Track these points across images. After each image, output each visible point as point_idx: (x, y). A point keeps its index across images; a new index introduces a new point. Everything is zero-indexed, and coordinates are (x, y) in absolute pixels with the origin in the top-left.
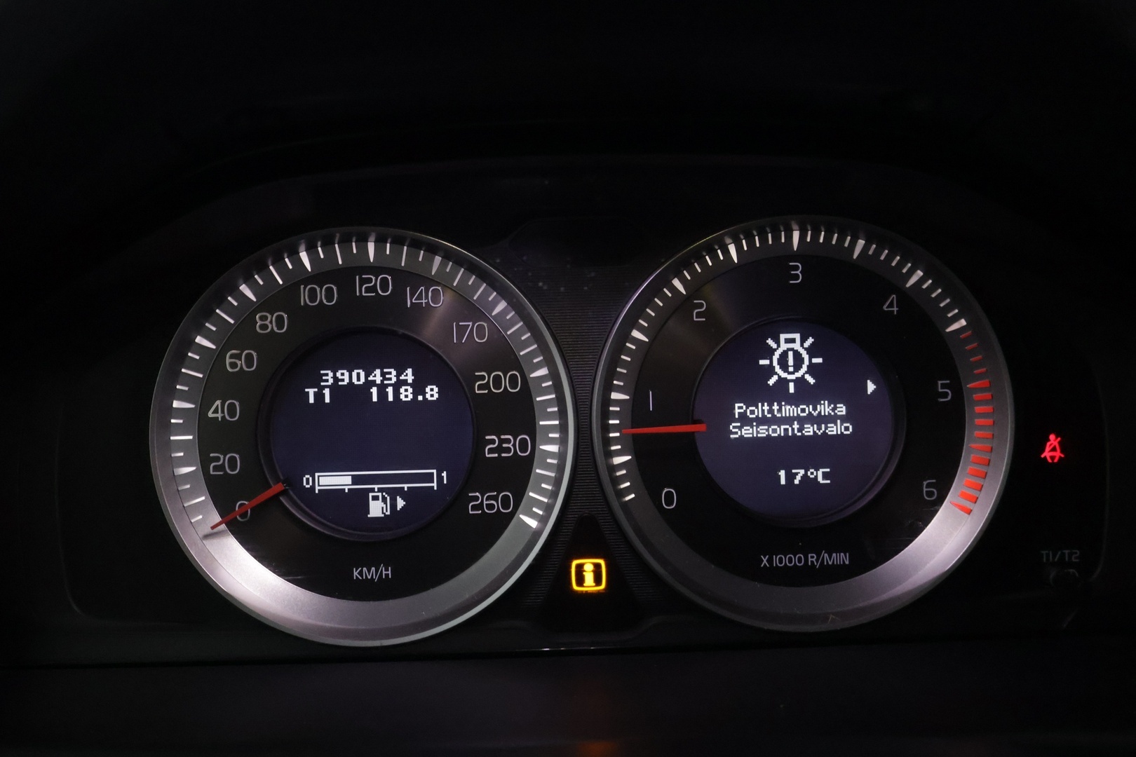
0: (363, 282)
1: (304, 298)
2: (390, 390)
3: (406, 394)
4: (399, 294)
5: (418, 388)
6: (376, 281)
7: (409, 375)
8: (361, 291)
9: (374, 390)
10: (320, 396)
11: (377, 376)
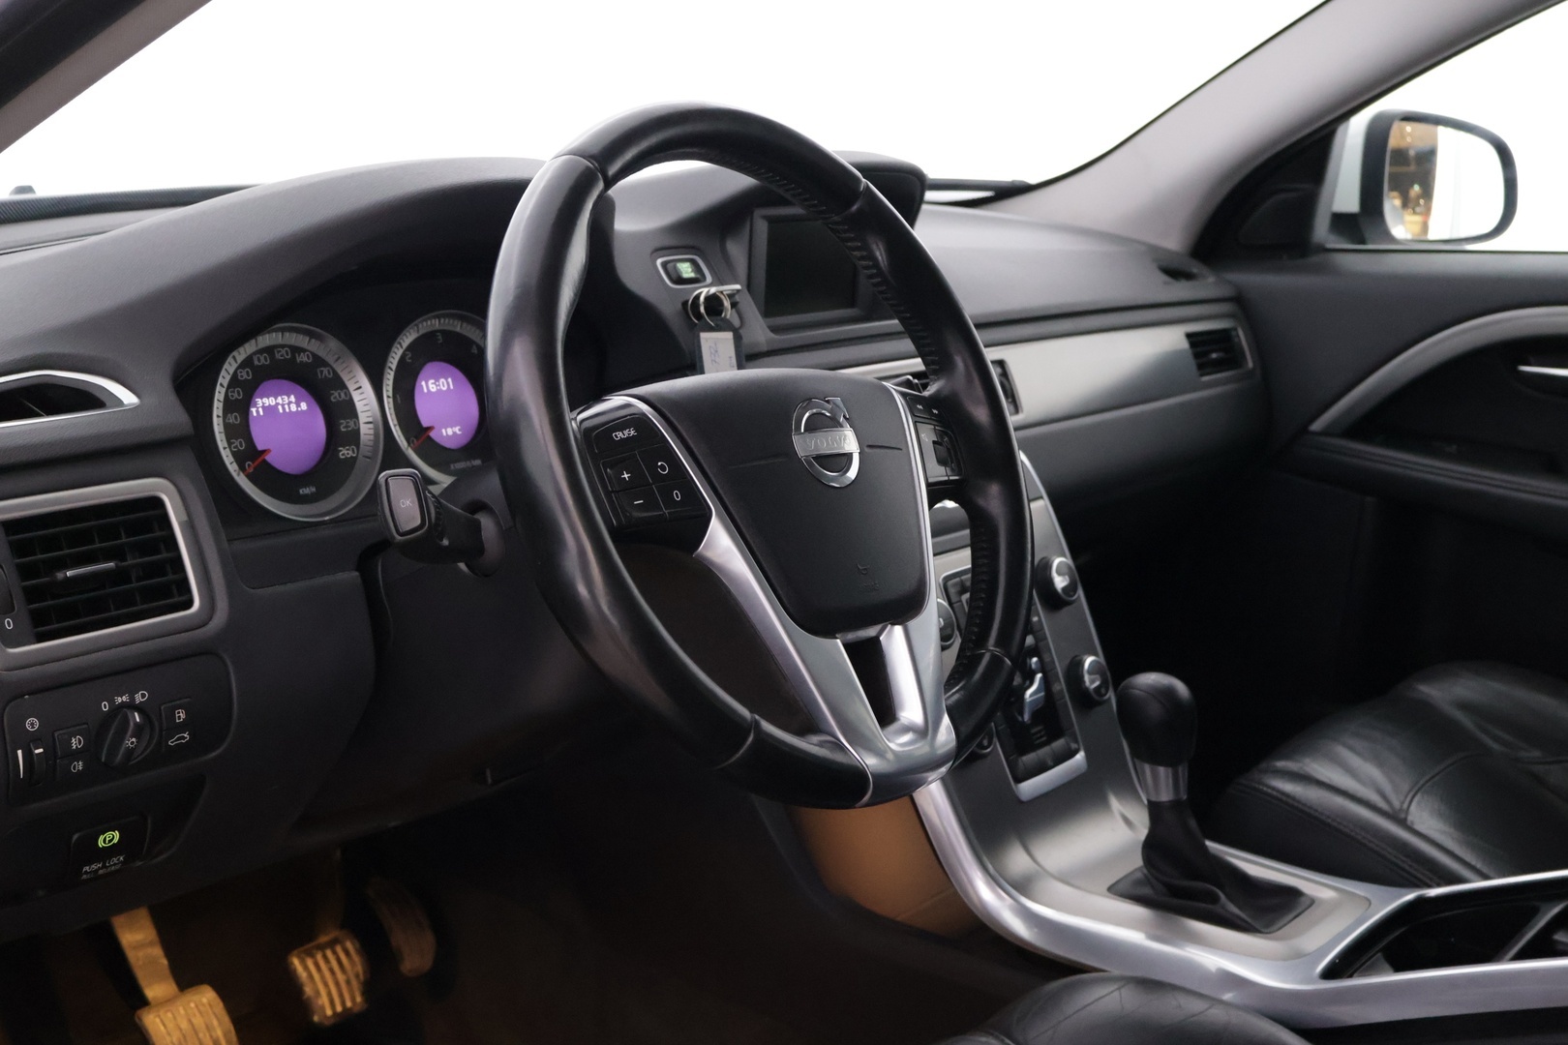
0: (279, 352)
1: (256, 363)
2: (286, 406)
3: (294, 408)
4: (294, 357)
5: (298, 405)
6: (283, 351)
7: (293, 399)
8: (278, 356)
9: (280, 407)
10: (258, 412)
11: (279, 400)
